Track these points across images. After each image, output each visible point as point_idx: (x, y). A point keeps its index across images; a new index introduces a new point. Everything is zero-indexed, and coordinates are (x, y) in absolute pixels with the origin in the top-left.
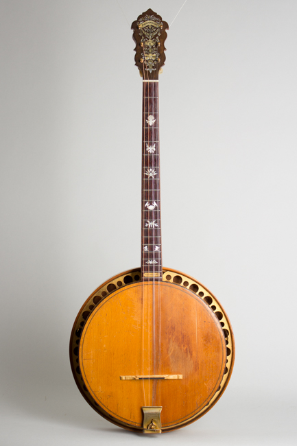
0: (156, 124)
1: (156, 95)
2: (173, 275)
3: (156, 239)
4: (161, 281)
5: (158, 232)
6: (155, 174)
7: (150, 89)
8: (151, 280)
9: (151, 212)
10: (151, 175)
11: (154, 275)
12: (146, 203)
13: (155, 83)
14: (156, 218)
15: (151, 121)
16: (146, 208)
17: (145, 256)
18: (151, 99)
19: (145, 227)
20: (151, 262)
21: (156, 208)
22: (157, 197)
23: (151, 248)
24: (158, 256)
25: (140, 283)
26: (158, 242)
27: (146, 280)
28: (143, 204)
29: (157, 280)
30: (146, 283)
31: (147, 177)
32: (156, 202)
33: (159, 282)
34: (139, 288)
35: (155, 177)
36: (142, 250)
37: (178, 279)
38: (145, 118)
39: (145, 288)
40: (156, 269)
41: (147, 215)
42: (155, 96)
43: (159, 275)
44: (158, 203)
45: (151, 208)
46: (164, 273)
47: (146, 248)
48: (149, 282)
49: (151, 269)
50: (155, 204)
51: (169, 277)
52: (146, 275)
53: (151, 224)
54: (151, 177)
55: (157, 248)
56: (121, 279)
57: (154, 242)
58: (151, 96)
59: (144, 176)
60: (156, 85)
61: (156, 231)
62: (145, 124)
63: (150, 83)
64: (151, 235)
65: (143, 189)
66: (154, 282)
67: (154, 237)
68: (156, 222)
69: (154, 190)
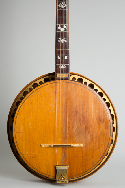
2: (77, 77)
3: (66, 51)
4: (69, 80)
5: (66, 46)
6: (65, 6)
8: (62, 79)
9: (62, 32)
10: (62, 7)
11: (64, 76)
12: (58, 26)
14: (66, 37)
16: (59, 30)
17: (58, 63)
19: (58, 43)
20: (62, 67)
21: (66, 30)
22: (66, 22)
23: (62, 57)
24: (67, 63)
25: (54, 81)
26: (67, 53)
27: (59, 79)
28: (57, 27)
29: (66, 79)
30: (58, 81)
31: (59, 8)
32: (66, 26)
33: (67, 81)
34: (54, 85)
35: (65, 8)
36: (56, 58)
37: (80, 80)
39: (58, 84)
40: (66, 72)
41: (59, 35)
43: (67, 76)
44: (67, 26)
45: (62, 29)
46: (71, 76)
47: (59, 57)
48: (61, 81)
49: (62, 72)
50: (65, 27)
51: (74, 79)
52: (58, 76)
53: (63, 41)
54: (62, 8)
55: (66, 57)
56: (42, 80)
57: (64, 53)
59: (58, 8)
61: (66, 45)
64: (62, 48)
65: (56, 16)
66: (64, 81)
67: (64, 49)
68: (65, 40)
69: (64, 17)
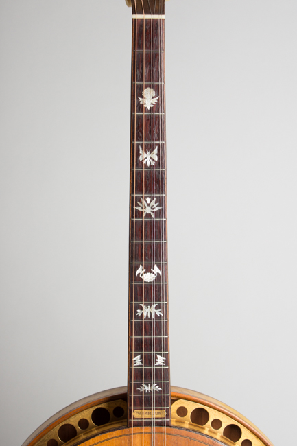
0: (159, 106)
1: (159, 45)
2: (191, 407)
3: (159, 341)
4: (168, 425)
5: (161, 326)
6: (157, 209)
7: (148, 32)
8: (149, 424)
9: (149, 286)
10: (148, 210)
11: (155, 414)
12: (137, 267)
13: (157, 20)
14: (158, 299)
15: (149, 99)
16: (139, 279)
17: (136, 375)
18: (148, 55)
19: (137, 317)
20: (147, 388)
21: (158, 278)
22: (159, 255)
23: (148, 360)
24: (162, 375)
25: (126, 431)
26: (162, 346)
27: (138, 424)
28: (132, 269)
29: (159, 424)
30: (137, 429)
31: (140, 214)
32: (159, 266)
33: (164, 429)
34: (124, 440)
35: (158, 214)
36: (130, 363)
37: (200, 416)
38: (137, 93)
39: (136, 440)
40: (159, 402)
41: (140, 293)
42: (157, 48)
43: (164, 414)
44: (163, 268)
45: (148, 278)
46: (173, 401)
47: (137, 360)
48: (145, 429)
49: (147, 402)
50: (156, 270)
51: (182, 412)
52: (137, 414)
53: (149, 311)
54: (149, 215)
55: (160, 360)
56: (87, 415)
57: (154, 347)
58: (148, 47)
59: (134, 214)
60: (158, 25)
61: (159, 325)
62: (136, 106)
63: (148, 21)
64: (148, 332)
65: (131, 238)
66: (155, 428)
67: (154, 337)
68: (157, 308)
69: (154, 242)
